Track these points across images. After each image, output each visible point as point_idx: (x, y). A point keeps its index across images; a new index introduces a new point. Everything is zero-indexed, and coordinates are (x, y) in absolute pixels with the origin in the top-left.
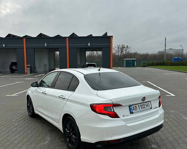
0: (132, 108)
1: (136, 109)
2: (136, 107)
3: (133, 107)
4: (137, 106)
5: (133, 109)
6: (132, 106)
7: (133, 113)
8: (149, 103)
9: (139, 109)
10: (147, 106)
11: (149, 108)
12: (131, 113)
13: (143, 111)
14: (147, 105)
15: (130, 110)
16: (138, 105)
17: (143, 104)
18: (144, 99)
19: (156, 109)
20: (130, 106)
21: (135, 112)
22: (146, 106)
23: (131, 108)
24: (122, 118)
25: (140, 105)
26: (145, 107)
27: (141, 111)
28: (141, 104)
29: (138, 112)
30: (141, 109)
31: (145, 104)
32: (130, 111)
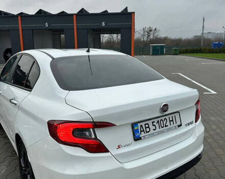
0: (138, 129)
1: (148, 130)
2: (147, 126)
3: (141, 126)
4: (150, 123)
5: (141, 131)
6: (139, 125)
7: (140, 139)
8: (177, 115)
9: (154, 130)
10: (172, 122)
11: (175, 125)
12: (137, 139)
13: (163, 132)
14: (171, 119)
15: (134, 132)
16: (153, 121)
17: (163, 118)
18: (165, 108)
19: (191, 126)
20: (133, 125)
21: (144, 137)
22: (170, 121)
23: (136, 128)
24: (113, 151)
25: (156, 122)
26: (168, 124)
27: (159, 133)
28: (159, 119)
29: (153, 135)
30: (158, 129)
31: (167, 117)
32: (134, 135)
